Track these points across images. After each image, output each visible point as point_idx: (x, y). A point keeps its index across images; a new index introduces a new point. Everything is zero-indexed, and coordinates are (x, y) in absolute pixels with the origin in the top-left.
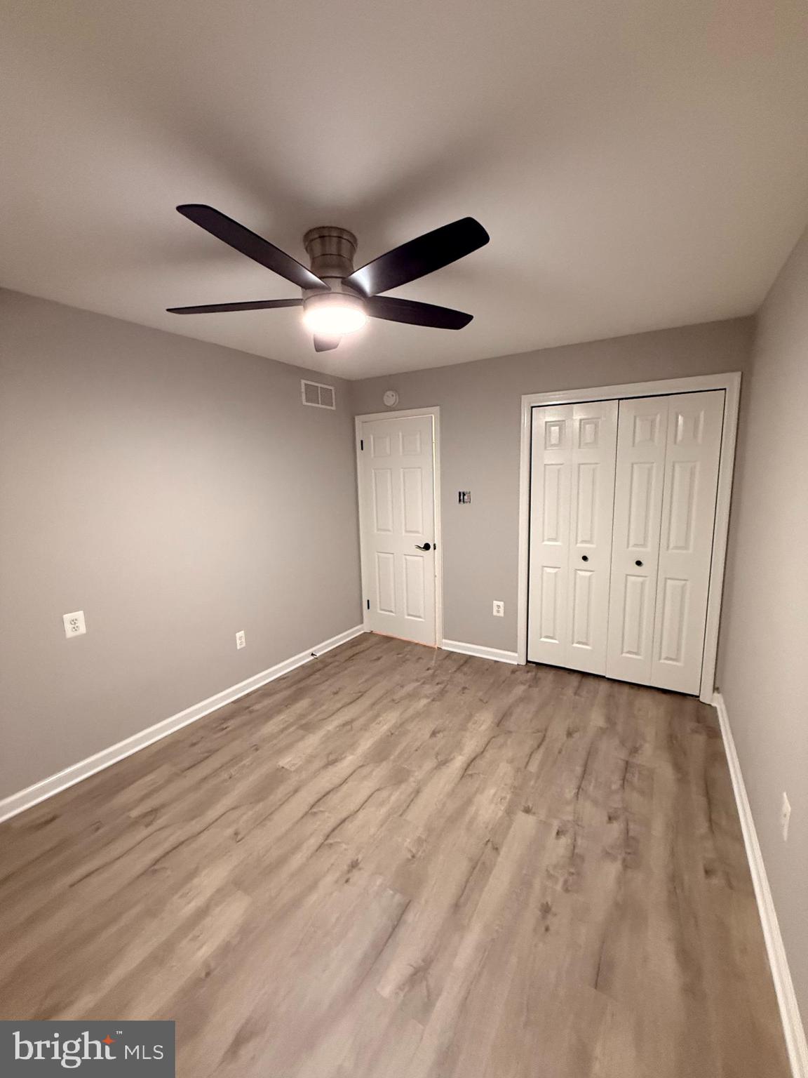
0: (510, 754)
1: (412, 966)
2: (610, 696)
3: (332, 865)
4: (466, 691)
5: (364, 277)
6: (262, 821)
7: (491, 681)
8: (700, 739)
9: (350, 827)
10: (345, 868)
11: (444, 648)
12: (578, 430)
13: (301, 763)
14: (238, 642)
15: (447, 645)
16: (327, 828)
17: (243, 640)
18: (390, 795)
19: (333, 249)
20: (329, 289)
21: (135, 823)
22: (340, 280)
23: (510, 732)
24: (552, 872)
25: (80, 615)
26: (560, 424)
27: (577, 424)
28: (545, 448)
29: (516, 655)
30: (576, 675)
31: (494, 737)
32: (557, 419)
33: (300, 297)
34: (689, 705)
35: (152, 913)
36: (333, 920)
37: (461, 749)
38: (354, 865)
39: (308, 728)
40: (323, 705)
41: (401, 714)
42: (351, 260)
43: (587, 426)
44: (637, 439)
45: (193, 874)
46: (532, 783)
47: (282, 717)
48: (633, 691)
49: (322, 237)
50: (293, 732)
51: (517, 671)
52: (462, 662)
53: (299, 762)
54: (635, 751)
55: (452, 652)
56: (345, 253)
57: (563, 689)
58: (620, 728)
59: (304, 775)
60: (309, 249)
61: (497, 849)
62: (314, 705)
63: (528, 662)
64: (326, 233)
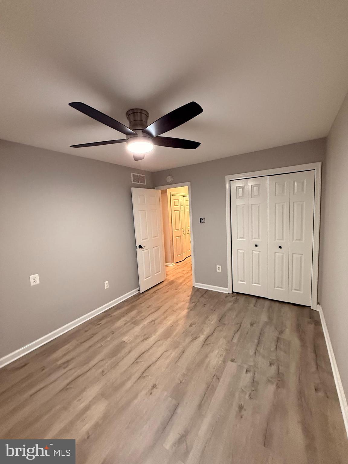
0: (225, 334)
1: (179, 434)
2: (270, 307)
3: (144, 386)
4: (205, 306)
5: (152, 129)
6: (115, 365)
7: (217, 301)
8: (312, 327)
9: (153, 369)
10: (150, 387)
11: (195, 286)
12: (251, 190)
13: (132, 339)
14: (106, 285)
15: (197, 285)
16: (143, 370)
17: (108, 285)
18: (171, 354)
19: (138, 118)
20: (137, 134)
21: (60, 367)
22: (141, 131)
23: (225, 324)
24: (244, 389)
25: (37, 276)
26: (243, 188)
27: (250, 187)
28: (237, 198)
29: (227, 289)
30: (255, 297)
31: (218, 326)
32: (241, 185)
33: (125, 138)
34: (306, 311)
35: (65, 408)
36: (144, 412)
37: (203, 333)
38: (154, 386)
39: (135, 323)
40: (143, 313)
41: (176, 317)
42: (146, 122)
43: (255, 188)
44: (277, 193)
45: (83, 390)
46: (235, 348)
47: (124, 319)
48: (281, 305)
49: (134, 113)
50: (129, 325)
51: (228, 296)
52: (204, 292)
53: (131, 339)
54: (281, 332)
55: (200, 288)
56: (144, 119)
57: (249, 304)
58: (274, 321)
59: (133, 344)
60: (129, 119)
61: (219, 379)
62: (139, 313)
63: (233, 292)
64: (135, 111)
